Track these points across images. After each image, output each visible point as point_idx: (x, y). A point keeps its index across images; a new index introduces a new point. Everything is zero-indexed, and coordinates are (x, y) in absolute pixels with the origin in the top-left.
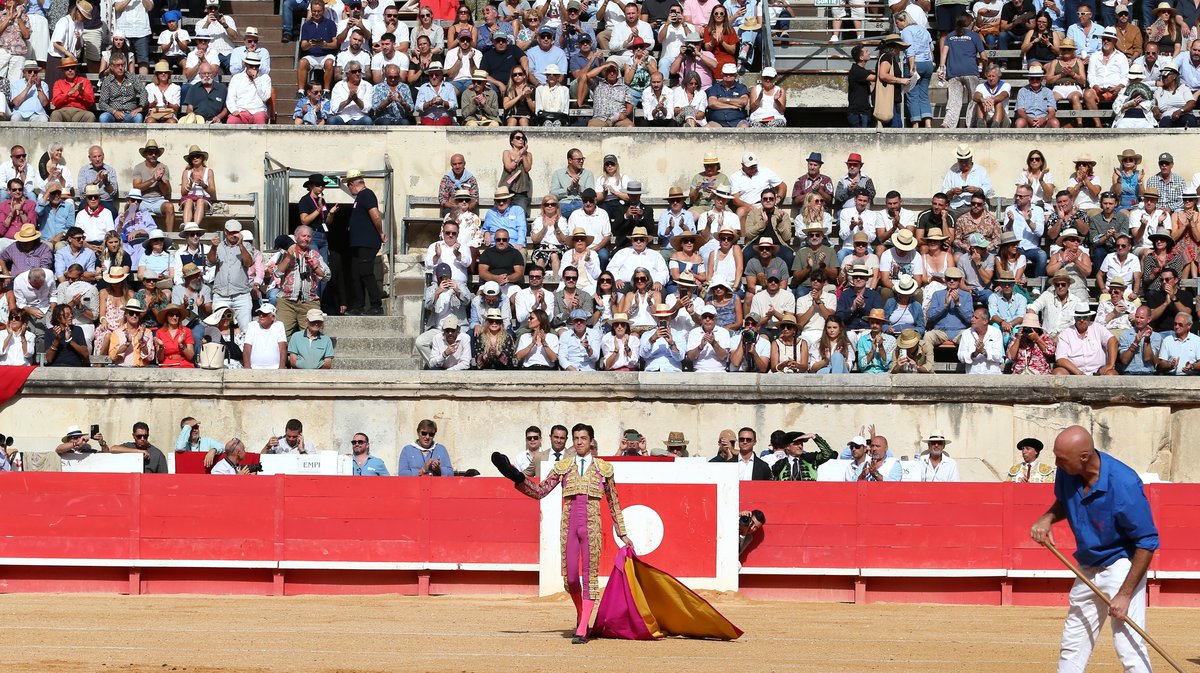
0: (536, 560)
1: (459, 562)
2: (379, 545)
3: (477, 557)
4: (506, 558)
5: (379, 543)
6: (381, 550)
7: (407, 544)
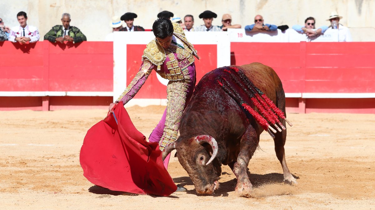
0: (111, 90)
1: (66, 91)
2: (19, 82)
3: (77, 88)
4: (94, 88)
5: (19, 80)
6: (20, 85)
7: (35, 81)
